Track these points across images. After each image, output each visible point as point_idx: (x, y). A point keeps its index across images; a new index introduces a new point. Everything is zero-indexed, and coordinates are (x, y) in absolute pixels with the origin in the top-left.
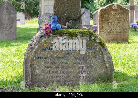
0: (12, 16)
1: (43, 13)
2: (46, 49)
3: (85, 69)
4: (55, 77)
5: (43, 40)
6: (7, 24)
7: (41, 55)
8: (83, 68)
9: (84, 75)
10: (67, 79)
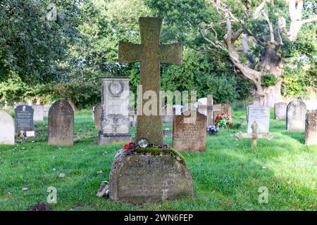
0: (68, 116)
1: (107, 114)
2: (132, 166)
3: (167, 185)
4: (139, 192)
5: (129, 158)
6: (63, 127)
7: (127, 172)
8: (165, 184)
9: (166, 190)
10: (150, 194)
